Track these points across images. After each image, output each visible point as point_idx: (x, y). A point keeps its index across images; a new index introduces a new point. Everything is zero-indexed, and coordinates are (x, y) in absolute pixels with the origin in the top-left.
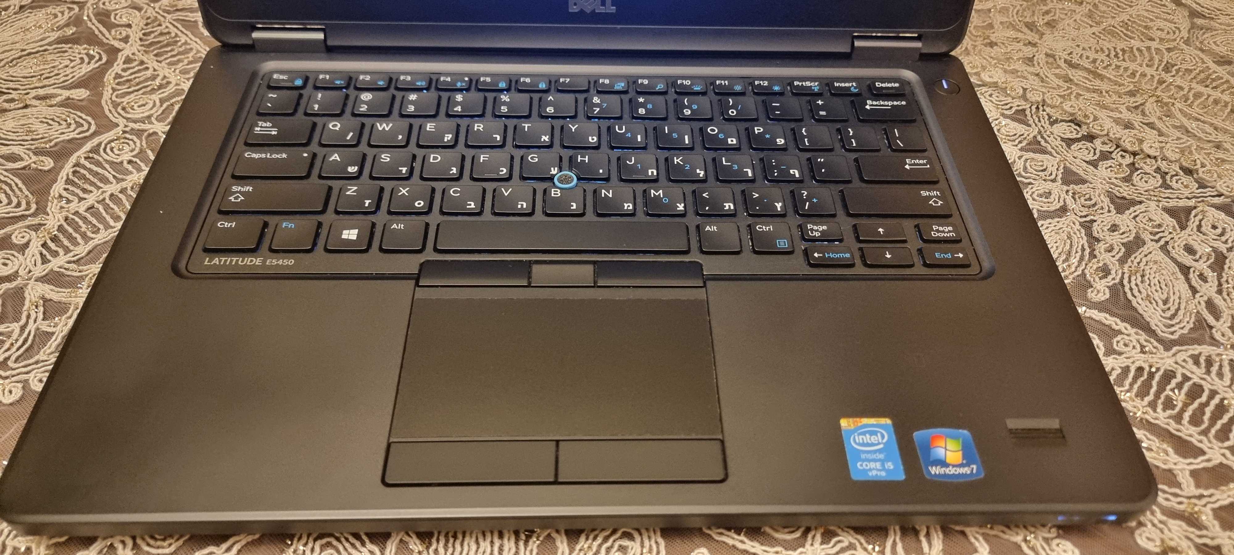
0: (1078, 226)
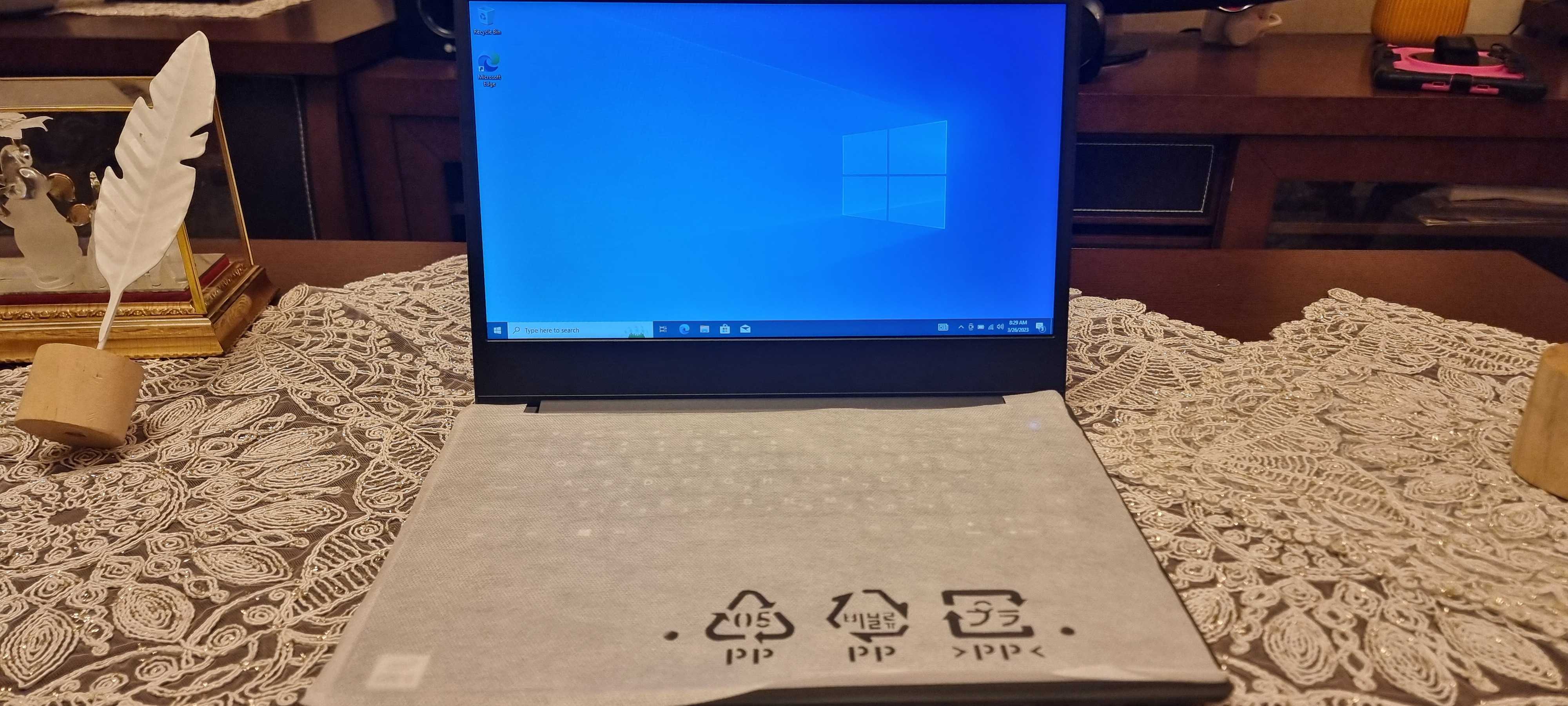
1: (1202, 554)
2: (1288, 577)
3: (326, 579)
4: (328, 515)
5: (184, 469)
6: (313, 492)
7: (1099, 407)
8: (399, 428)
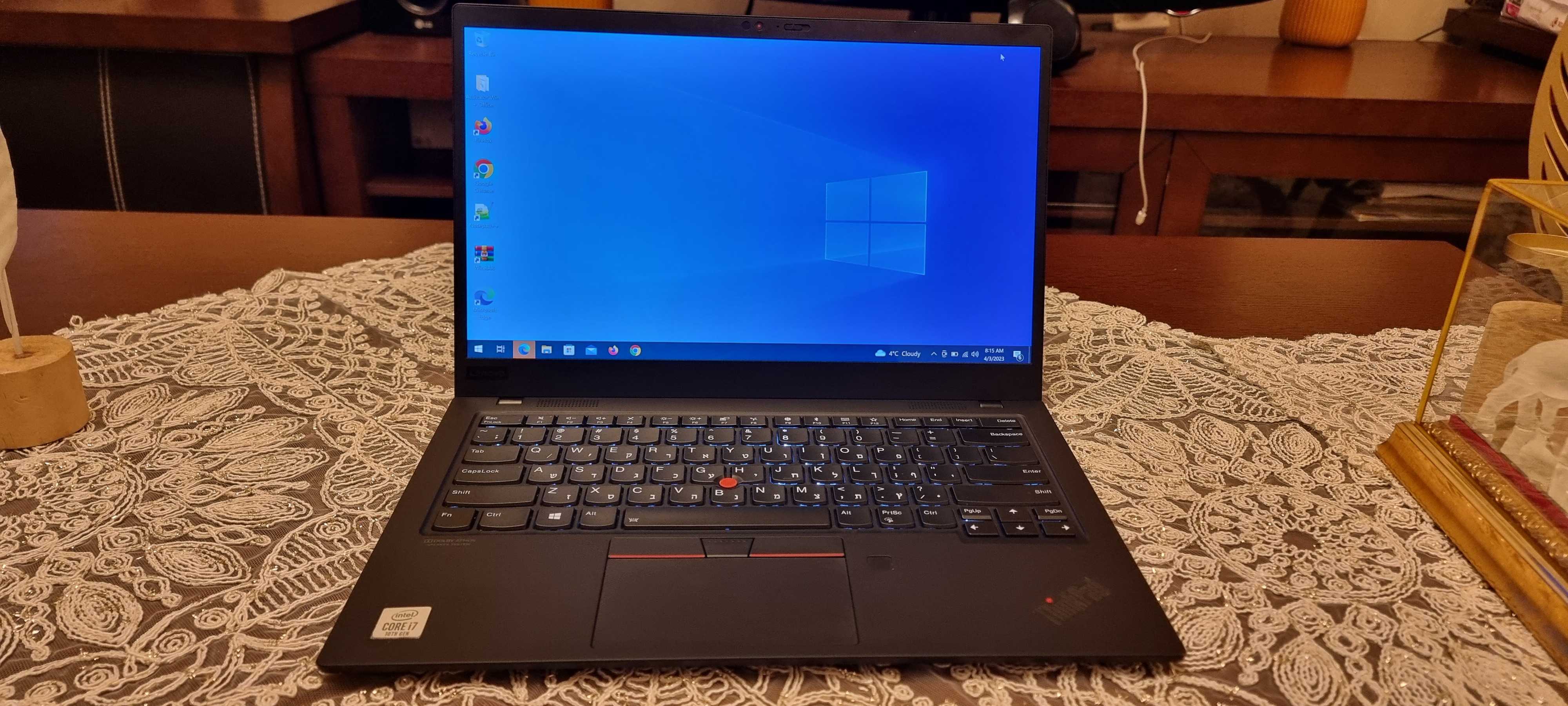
0: (1234, 617)
1: (1209, 572)
2: (1297, 599)
3: (286, 579)
4: (293, 510)
5: (144, 461)
6: (278, 487)
7: (1101, 415)
8: (373, 423)
